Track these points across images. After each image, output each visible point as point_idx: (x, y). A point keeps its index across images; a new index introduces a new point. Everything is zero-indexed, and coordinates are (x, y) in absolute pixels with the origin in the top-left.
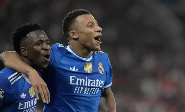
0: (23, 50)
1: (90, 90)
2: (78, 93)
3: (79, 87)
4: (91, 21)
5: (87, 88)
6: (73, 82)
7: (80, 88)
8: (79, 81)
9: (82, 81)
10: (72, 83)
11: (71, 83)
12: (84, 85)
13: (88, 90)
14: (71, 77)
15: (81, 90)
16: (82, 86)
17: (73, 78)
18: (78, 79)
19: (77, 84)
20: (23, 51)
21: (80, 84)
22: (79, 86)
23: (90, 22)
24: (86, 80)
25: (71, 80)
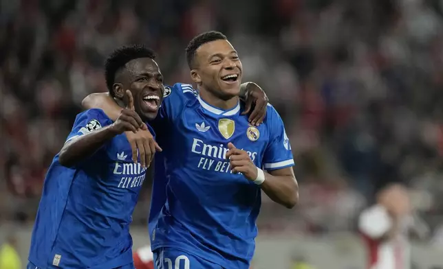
0: (117, 87)
1: (226, 165)
2: (204, 168)
3: (207, 160)
4: (215, 53)
5: (221, 163)
6: (197, 148)
7: (208, 162)
8: (208, 148)
9: (213, 150)
10: (196, 150)
11: (193, 150)
12: (215, 156)
13: (223, 166)
14: (196, 141)
15: (211, 164)
16: (212, 158)
17: (198, 142)
18: (205, 146)
19: (204, 153)
20: (119, 88)
21: (209, 155)
22: (206, 157)
23: (214, 56)
24: (221, 149)
25: (195, 144)
